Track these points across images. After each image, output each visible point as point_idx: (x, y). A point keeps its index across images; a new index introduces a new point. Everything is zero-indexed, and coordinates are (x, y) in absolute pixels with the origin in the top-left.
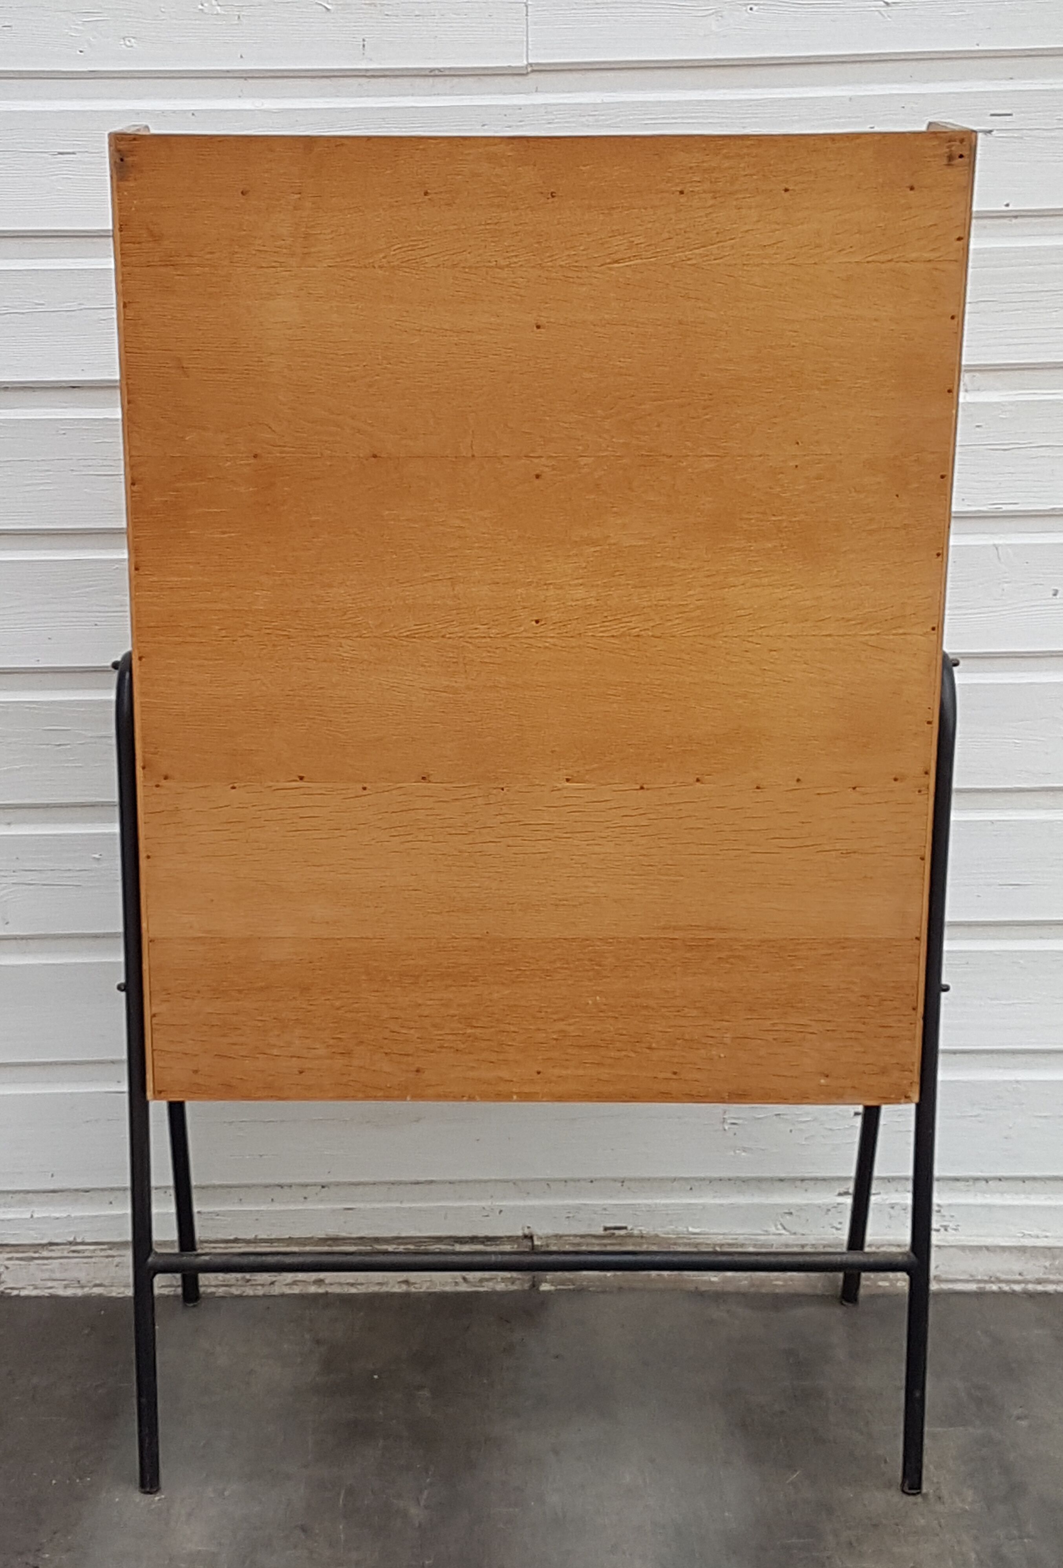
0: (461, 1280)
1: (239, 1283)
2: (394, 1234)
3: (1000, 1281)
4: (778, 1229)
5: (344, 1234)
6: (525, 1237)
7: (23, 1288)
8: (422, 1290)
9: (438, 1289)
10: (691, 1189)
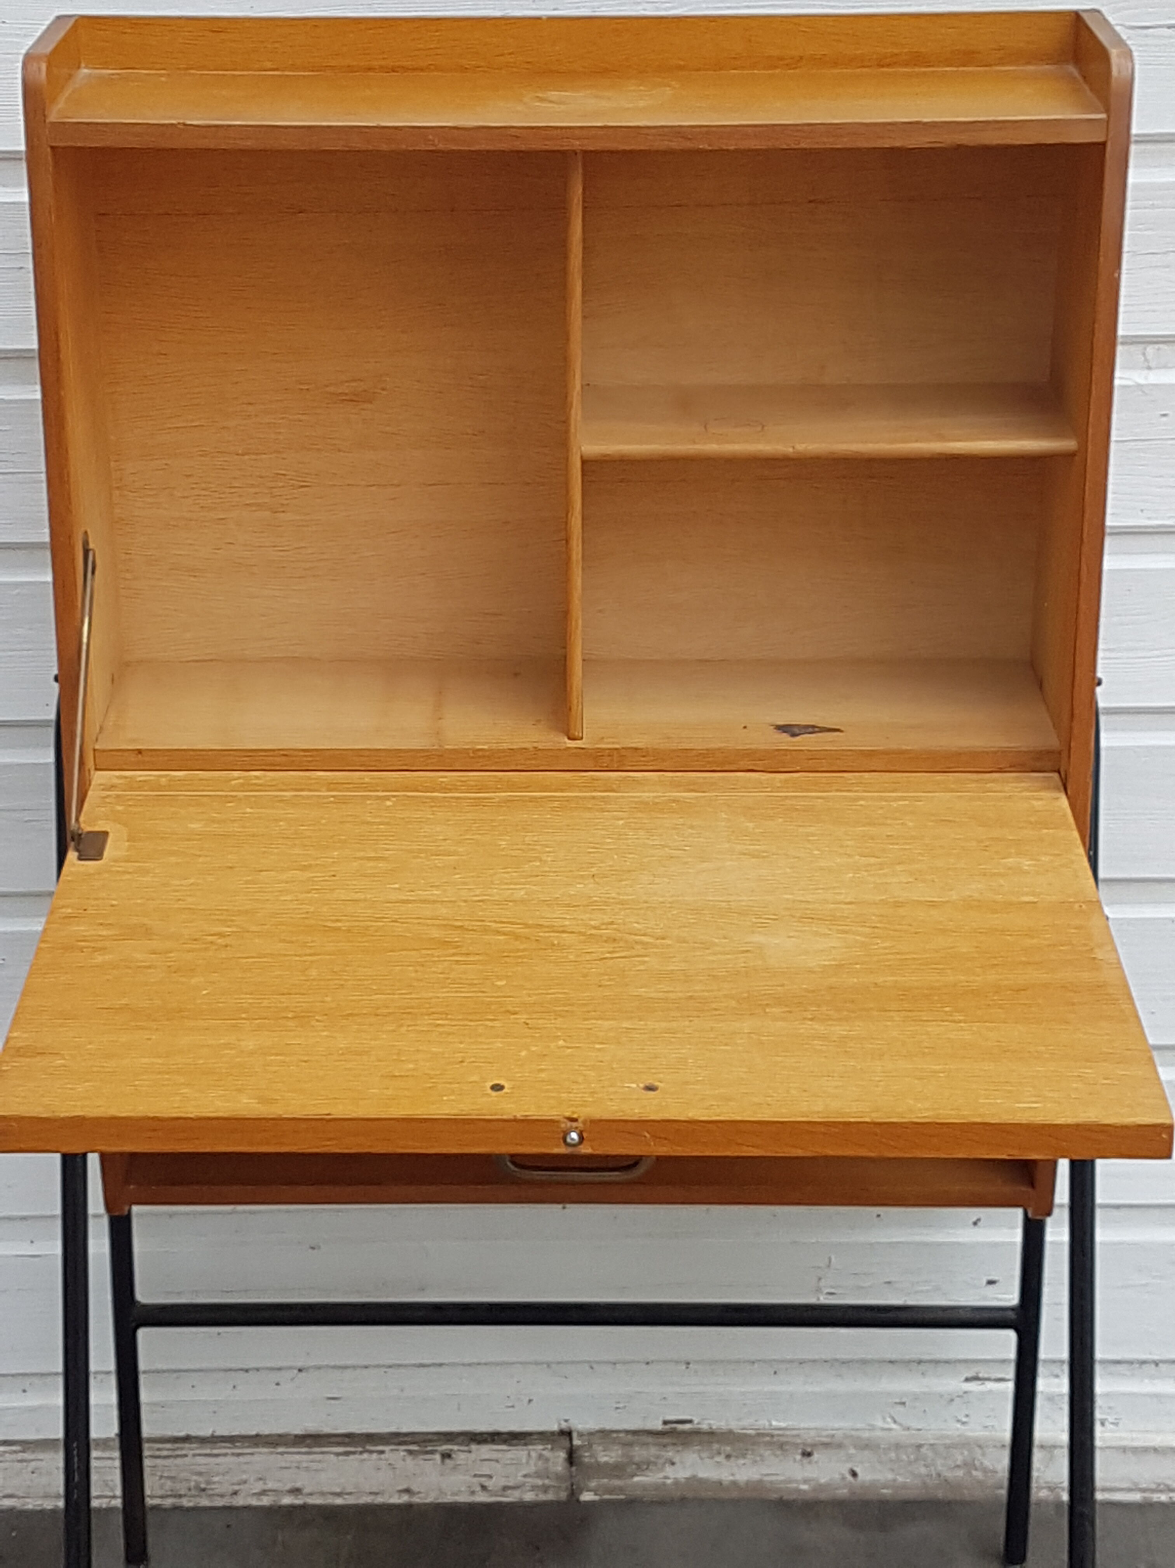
0: (478, 1489)
1: (193, 1492)
2: (393, 1429)
4: (888, 1424)
5: (327, 1430)
6: (561, 1433)
8: (428, 1501)
9: (449, 1499)
10: (775, 1373)
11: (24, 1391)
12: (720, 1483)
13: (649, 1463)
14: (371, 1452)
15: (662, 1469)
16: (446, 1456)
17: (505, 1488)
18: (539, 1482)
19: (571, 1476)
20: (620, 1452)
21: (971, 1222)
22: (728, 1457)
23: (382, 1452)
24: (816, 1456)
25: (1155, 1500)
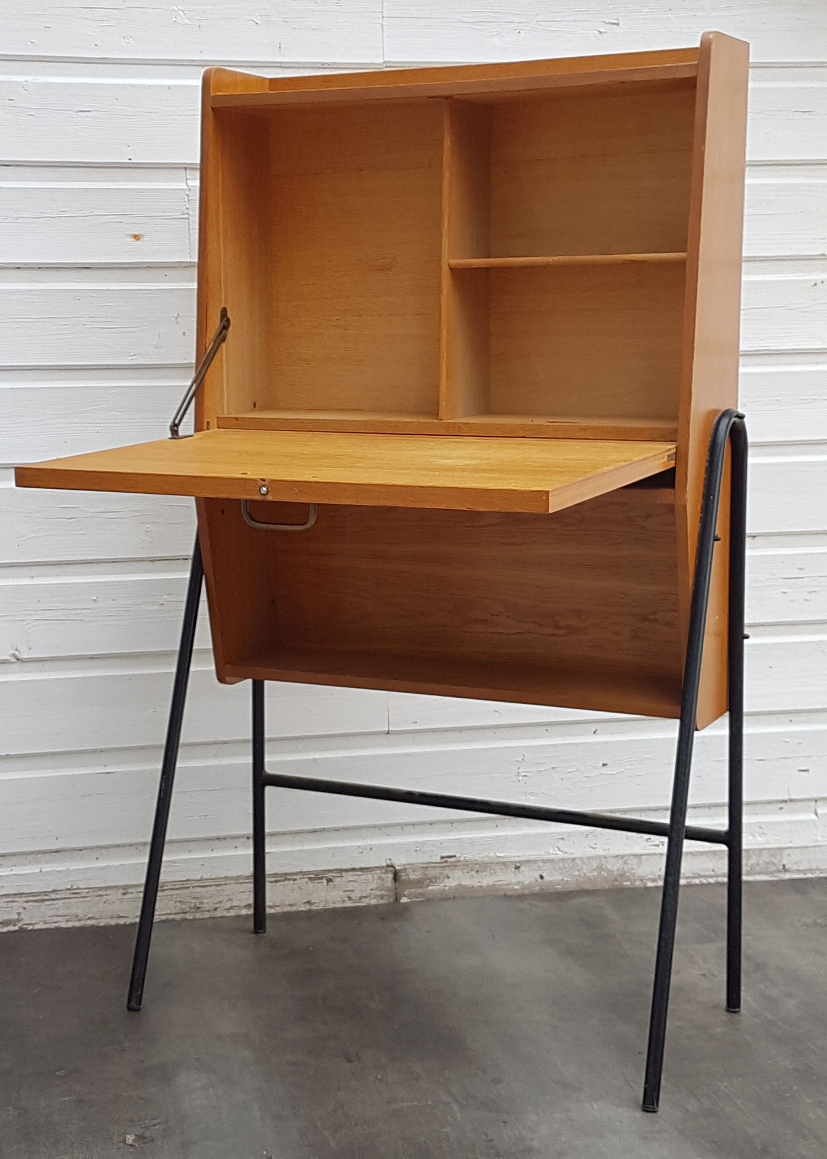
0: (346, 899)
1: (193, 910)
2: (299, 869)
3: (700, 876)
4: (555, 851)
6: (388, 866)
7: (37, 924)
8: (320, 908)
9: (331, 906)
10: (497, 826)
11: (97, 859)
12: (473, 887)
13: (436, 878)
14: (289, 880)
15: (443, 881)
16: (329, 880)
17: (361, 898)
18: (379, 893)
19: (396, 889)
20: (421, 873)
21: (592, 732)
22: (477, 871)
23: (295, 880)
24: (522, 868)
25: (693, 883)
